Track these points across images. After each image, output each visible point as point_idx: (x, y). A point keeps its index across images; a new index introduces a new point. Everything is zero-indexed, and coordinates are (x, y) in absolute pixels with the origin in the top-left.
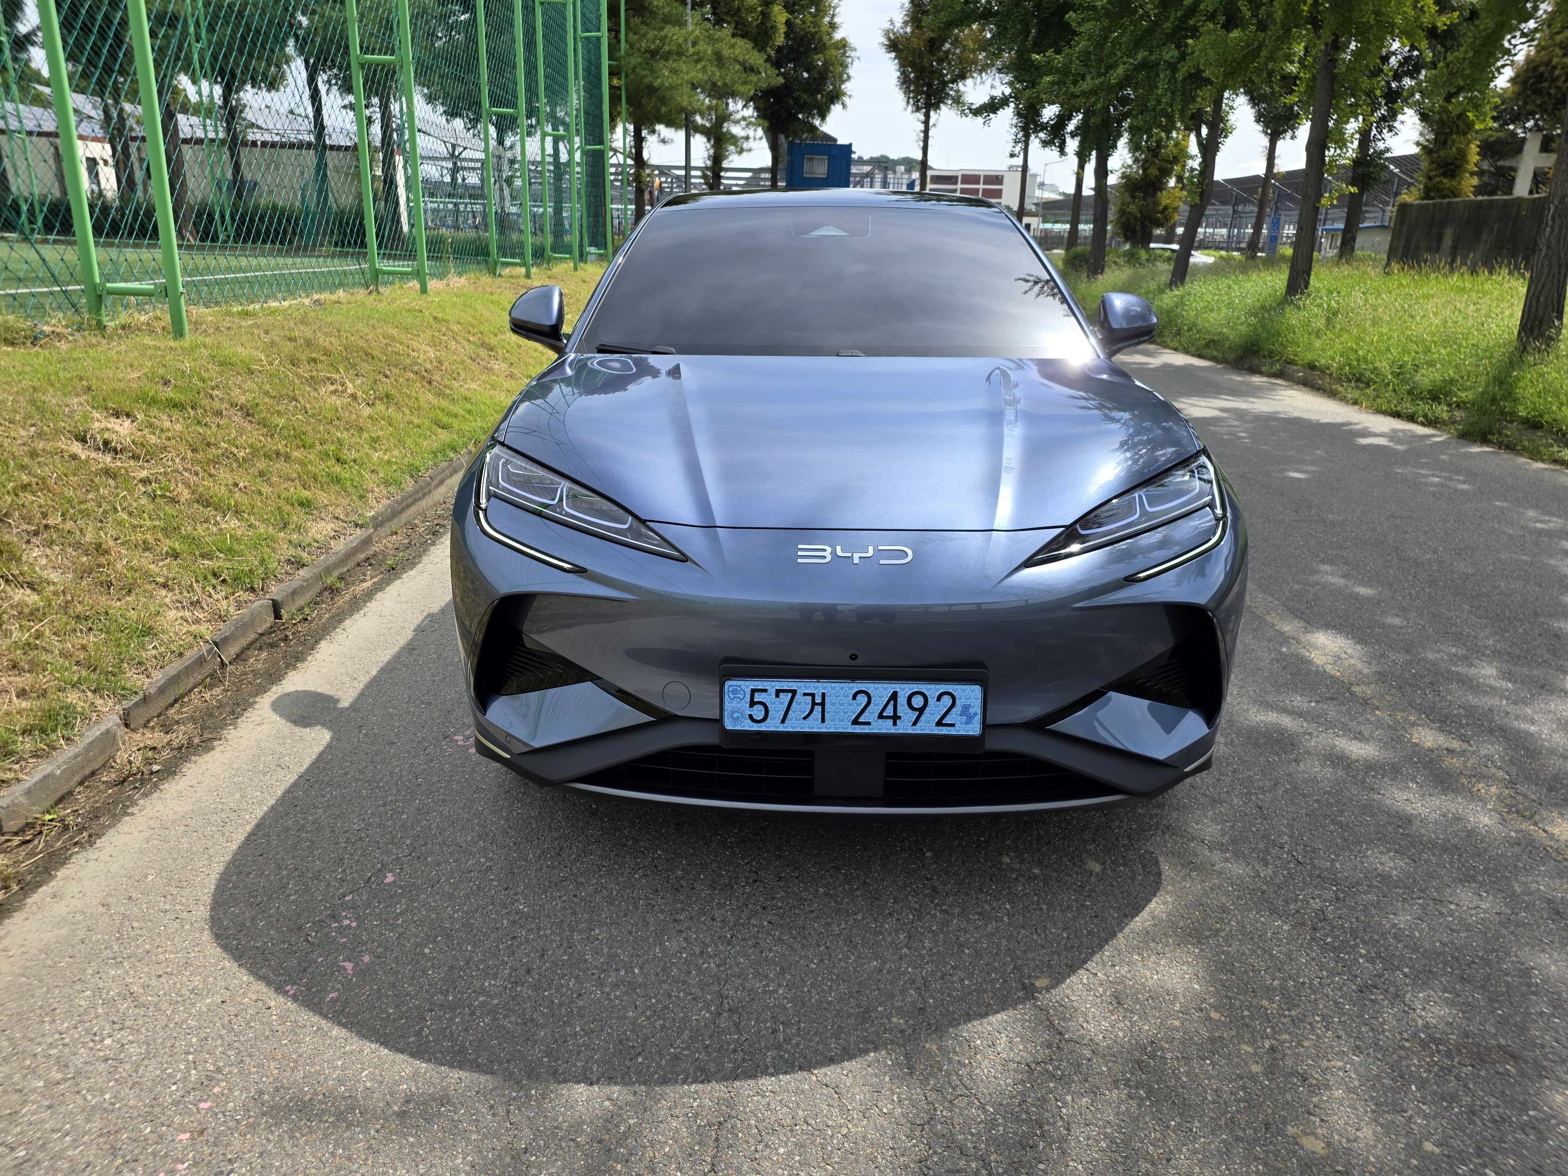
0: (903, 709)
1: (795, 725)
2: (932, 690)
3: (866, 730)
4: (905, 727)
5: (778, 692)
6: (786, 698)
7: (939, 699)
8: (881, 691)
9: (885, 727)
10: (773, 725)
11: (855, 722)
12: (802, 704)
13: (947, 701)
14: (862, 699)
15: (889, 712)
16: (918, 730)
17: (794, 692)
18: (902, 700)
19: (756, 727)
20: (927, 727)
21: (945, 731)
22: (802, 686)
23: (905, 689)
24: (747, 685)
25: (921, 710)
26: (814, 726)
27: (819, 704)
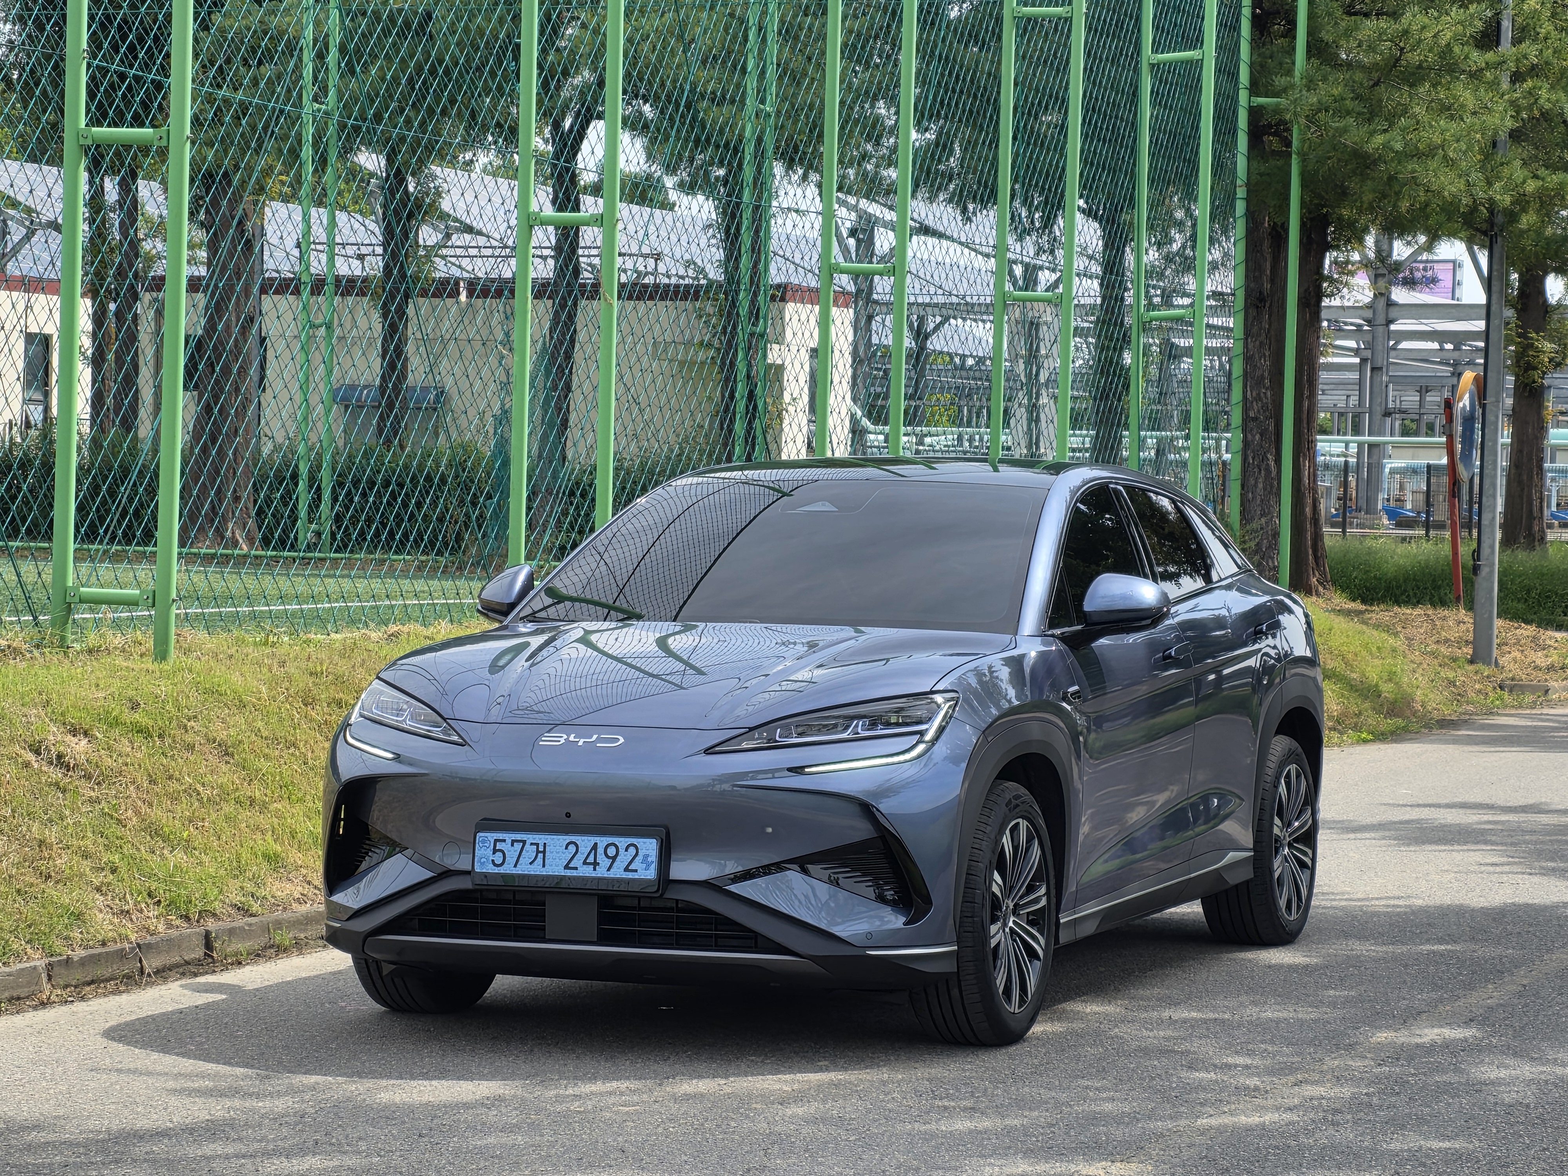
0: (601, 858)
1: (524, 868)
2: (622, 842)
3: (574, 873)
4: (601, 872)
5: (513, 842)
6: (518, 846)
7: (626, 850)
8: (585, 842)
9: (587, 871)
10: (508, 869)
11: (567, 867)
12: (530, 852)
13: (632, 850)
14: (572, 848)
15: (591, 859)
16: (612, 874)
17: (524, 842)
18: (601, 850)
19: (496, 870)
20: (618, 872)
21: (630, 875)
22: (530, 838)
23: (602, 841)
24: (492, 836)
25: (614, 859)
26: (536, 869)
27: (542, 852)
